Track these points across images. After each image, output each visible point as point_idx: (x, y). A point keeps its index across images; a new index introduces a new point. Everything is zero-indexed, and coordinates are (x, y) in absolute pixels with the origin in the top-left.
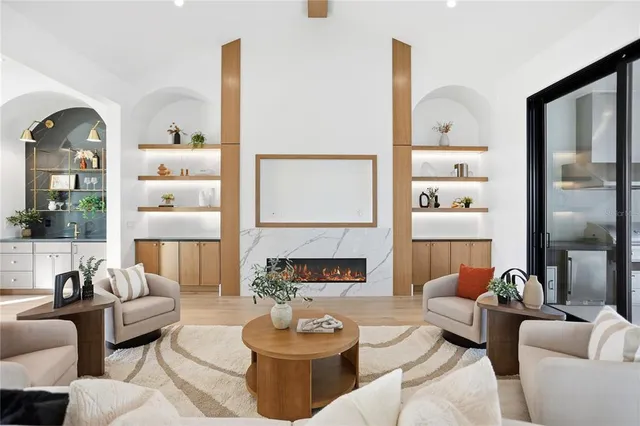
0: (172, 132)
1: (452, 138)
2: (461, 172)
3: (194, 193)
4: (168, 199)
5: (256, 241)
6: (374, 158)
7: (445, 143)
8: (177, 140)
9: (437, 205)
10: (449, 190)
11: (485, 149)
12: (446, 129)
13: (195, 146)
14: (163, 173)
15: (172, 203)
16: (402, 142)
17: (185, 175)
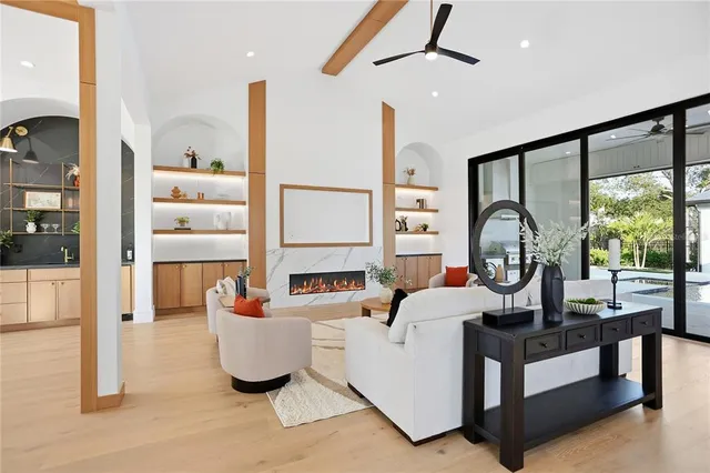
0: (188, 155)
1: (415, 180)
2: (421, 205)
3: (210, 215)
4: (182, 221)
5: (281, 258)
6: (370, 192)
7: (412, 183)
8: (194, 164)
9: (406, 229)
10: (415, 218)
11: (436, 189)
12: (412, 173)
13: (215, 172)
14: (177, 196)
15: (186, 226)
16: (389, 182)
17: (201, 199)
